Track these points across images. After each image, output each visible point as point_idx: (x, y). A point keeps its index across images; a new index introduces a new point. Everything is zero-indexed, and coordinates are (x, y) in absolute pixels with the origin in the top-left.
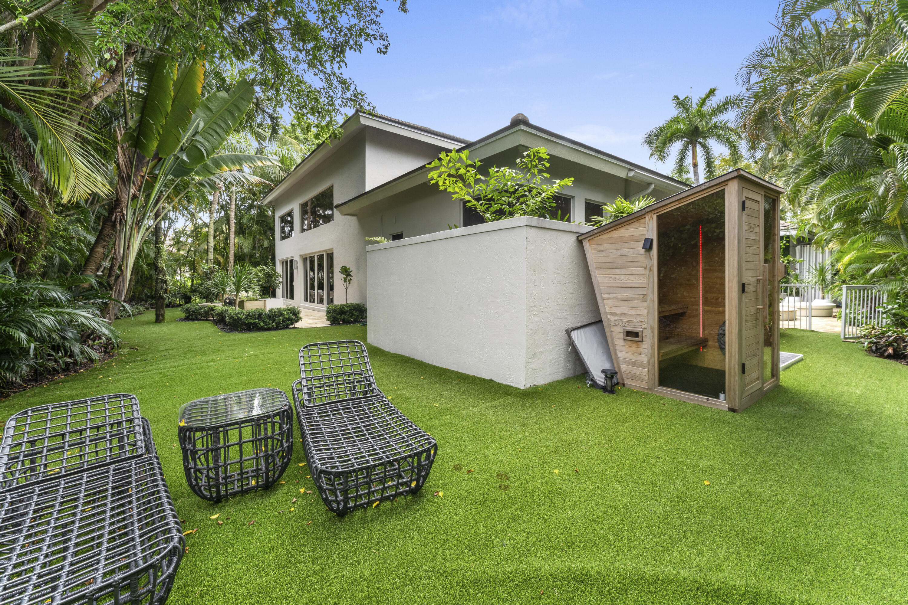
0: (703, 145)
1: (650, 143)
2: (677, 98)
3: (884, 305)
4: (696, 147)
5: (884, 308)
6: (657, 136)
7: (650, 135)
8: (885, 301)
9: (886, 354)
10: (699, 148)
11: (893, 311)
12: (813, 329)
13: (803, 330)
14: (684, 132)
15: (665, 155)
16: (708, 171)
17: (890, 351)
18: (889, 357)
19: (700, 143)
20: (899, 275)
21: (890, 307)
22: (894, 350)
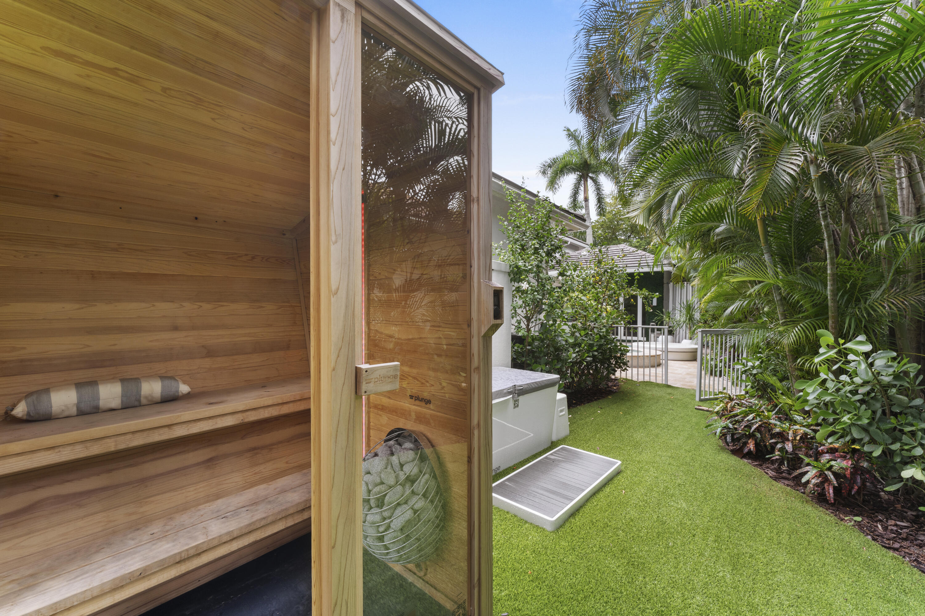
0: (595, 181)
1: (544, 173)
2: (568, 130)
3: (744, 361)
4: (587, 181)
5: (744, 364)
6: (550, 166)
7: (544, 165)
8: (745, 356)
9: (746, 450)
10: (590, 181)
11: (755, 372)
12: (669, 384)
13: (658, 385)
14: (575, 165)
15: (557, 186)
16: (599, 207)
17: (751, 446)
18: (749, 455)
19: (592, 178)
20: (761, 318)
21: (750, 364)
22: (757, 445)
